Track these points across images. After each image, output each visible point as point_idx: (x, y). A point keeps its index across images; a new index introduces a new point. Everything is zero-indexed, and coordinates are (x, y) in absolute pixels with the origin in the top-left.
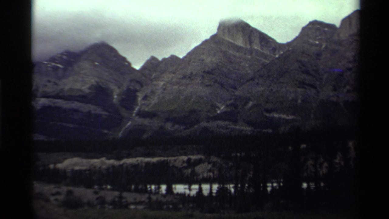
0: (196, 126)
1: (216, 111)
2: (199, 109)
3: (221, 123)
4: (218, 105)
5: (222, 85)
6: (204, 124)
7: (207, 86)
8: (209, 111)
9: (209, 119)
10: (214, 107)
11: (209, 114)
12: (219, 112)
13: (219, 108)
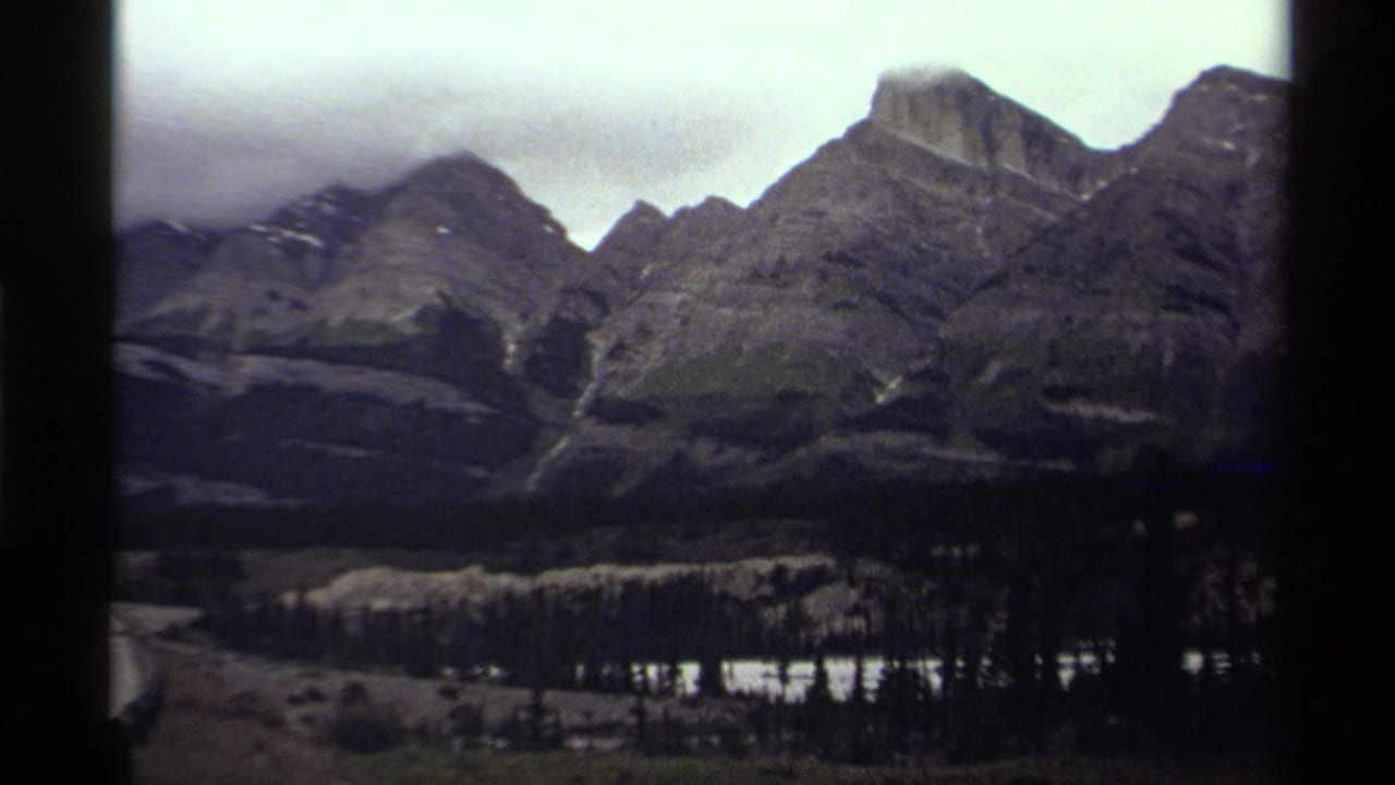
0: (801, 452)
1: (872, 398)
2: (810, 390)
3: (891, 439)
4: (877, 373)
5: (888, 301)
6: (830, 443)
7: (837, 306)
8: (845, 398)
9: (845, 425)
10: (865, 383)
11: (846, 409)
12: (881, 399)
13: (881, 386)
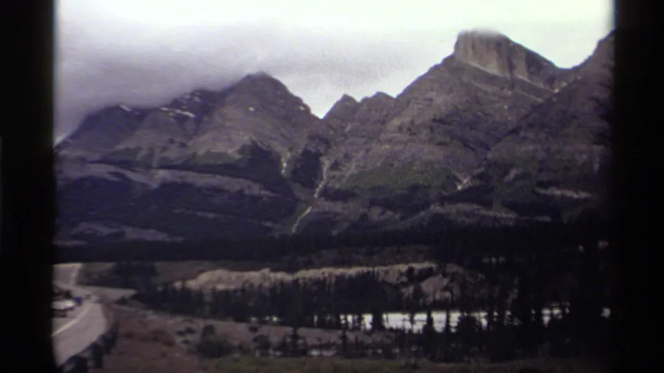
0: (423, 213)
1: (455, 187)
3: (464, 207)
4: (459, 176)
5: (465, 143)
6: (436, 208)
7: (440, 144)
8: (444, 187)
9: (442, 200)
10: (452, 180)
11: (443, 192)
12: (460, 187)
13: (460, 182)
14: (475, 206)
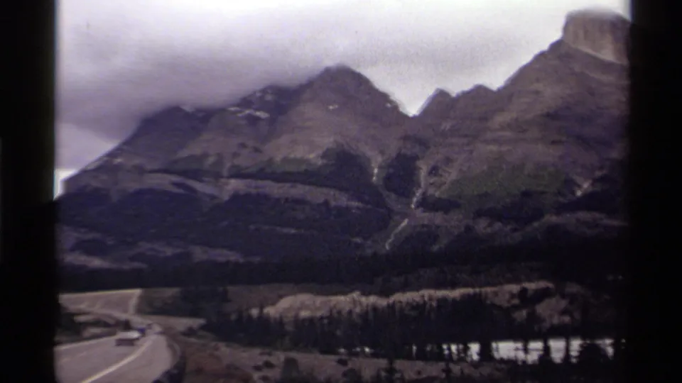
0: (536, 224)
1: (573, 193)
2: (541, 189)
3: (584, 215)
4: (578, 179)
5: (582, 140)
6: (552, 219)
7: (554, 142)
8: (560, 193)
9: (560, 209)
10: (570, 184)
11: (561, 199)
12: (579, 193)
13: (580, 187)
14: (597, 215)
